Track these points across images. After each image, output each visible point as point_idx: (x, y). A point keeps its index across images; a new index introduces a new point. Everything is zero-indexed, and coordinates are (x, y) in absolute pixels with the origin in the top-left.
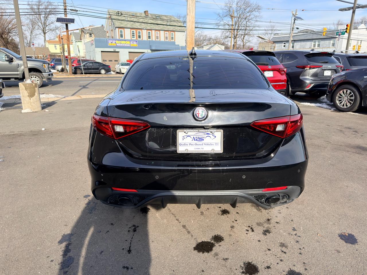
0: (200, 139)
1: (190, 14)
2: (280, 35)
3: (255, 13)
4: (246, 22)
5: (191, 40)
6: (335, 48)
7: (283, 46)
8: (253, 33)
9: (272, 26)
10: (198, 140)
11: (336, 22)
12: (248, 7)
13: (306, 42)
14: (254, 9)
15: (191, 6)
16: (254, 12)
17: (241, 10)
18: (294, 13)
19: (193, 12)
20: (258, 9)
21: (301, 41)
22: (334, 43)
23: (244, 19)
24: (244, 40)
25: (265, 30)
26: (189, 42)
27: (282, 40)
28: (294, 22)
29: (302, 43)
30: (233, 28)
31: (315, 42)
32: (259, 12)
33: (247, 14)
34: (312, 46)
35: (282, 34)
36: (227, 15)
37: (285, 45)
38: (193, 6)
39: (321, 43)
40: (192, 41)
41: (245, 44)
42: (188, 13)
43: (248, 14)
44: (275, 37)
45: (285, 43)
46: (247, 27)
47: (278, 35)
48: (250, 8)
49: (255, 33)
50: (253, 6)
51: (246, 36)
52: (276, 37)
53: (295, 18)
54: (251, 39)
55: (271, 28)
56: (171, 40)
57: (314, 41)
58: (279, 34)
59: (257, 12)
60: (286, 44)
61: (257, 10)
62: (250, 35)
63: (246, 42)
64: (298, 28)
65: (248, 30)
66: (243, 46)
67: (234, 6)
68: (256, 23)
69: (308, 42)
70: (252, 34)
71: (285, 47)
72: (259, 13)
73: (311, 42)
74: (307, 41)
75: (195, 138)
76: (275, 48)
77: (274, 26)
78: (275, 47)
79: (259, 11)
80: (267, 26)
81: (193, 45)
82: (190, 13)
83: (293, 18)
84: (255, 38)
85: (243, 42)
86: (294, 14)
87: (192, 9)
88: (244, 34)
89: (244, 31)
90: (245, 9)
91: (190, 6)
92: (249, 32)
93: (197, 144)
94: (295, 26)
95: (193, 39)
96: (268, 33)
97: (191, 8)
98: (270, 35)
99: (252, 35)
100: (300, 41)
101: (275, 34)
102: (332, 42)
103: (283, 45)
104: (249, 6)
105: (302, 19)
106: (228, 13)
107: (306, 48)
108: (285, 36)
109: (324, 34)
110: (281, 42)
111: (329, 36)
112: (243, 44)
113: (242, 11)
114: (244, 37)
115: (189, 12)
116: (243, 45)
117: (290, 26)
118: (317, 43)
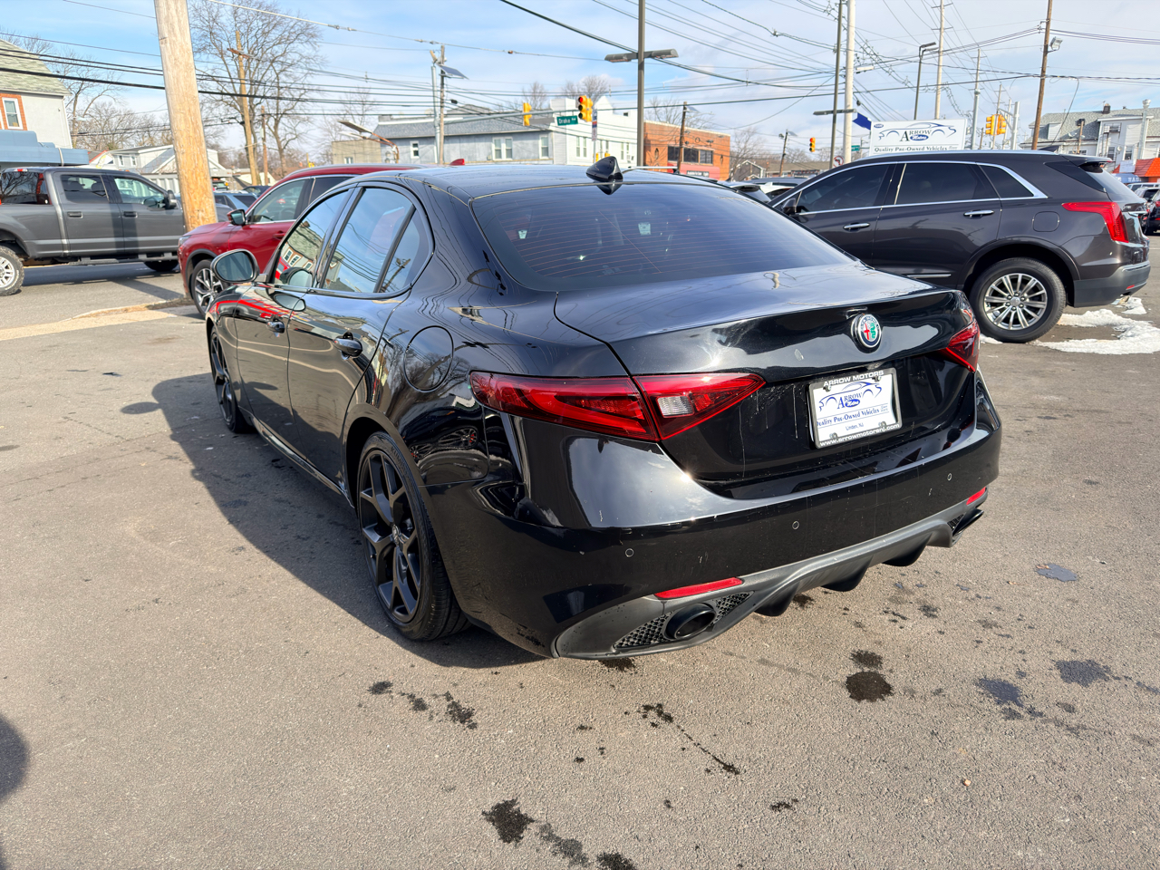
0: (853, 401)
1: (174, 39)
2: (397, 120)
3: (300, 47)
4: (277, 75)
5: (191, 130)
6: (550, 159)
7: (412, 153)
8: (307, 112)
9: (361, 90)
10: (849, 403)
11: (528, 89)
12: (275, 25)
13: (475, 141)
14: (294, 36)
15: (174, 12)
16: (295, 44)
17: (254, 33)
18: (438, 55)
19: (182, 34)
20: (309, 34)
21: (462, 139)
22: (547, 148)
23: (269, 63)
24: (280, 132)
25: (342, 102)
26: (185, 135)
27: (406, 134)
28: (442, 84)
29: (465, 145)
30: (235, 90)
31: (498, 144)
32: (313, 45)
33: (275, 48)
34: (491, 153)
35: (402, 117)
36: (204, 48)
37: (416, 149)
38: (183, 11)
39: (514, 147)
40: (195, 132)
41: (283, 143)
42: (166, 35)
43: (278, 50)
44: (384, 126)
45: (415, 145)
46: (281, 91)
47: (392, 119)
48: (279, 28)
49: (313, 112)
50: (292, 24)
51: (284, 120)
52: (387, 126)
53: (442, 72)
54: (301, 128)
55: (357, 97)
56: (9, 127)
57: (494, 139)
58: (395, 117)
59: (305, 44)
60: (420, 146)
61: (306, 38)
62: (298, 118)
63: (289, 137)
64: (454, 102)
65: (287, 99)
66: (281, 150)
67: (226, 18)
68: (309, 79)
69: (480, 141)
70: (301, 112)
71: (417, 157)
72: (315, 49)
73: (488, 143)
74: (477, 139)
75: (843, 399)
76: (398, 158)
77: (367, 91)
78: (397, 155)
79: (311, 40)
80: (347, 90)
81: (201, 145)
82: (175, 35)
83: (438, 70)
84: (314, 127)
85: (277, 138)
86: (437, 57)
87: (179, 21)
88: (277, 114)
89: (272, 102)
90: (266, 30)
91: (168, 9)
92: (290, 106)
93: (849, 414)
94: (445, 94)
95: (198, 126)
96: (353, 113)
97: (176, 19)
98: (360, 117)
99: (303, 116)
100: (458, 140)
101: (381, 117)
102: (540, 143)
103: (413, 149)
104: (279, 23)
105: (463, 77)
106: (209, 41)
107: (478, 159)
108: (414, 124)
109: (527, 121)
110: (405, 140)
111: (535, 127)
112: (279, 143)
113: (255, 35)
114: (277, 122)
115: (169, 32)
116: (279, 148)
117: (431, 93)
118: (504, 147)
